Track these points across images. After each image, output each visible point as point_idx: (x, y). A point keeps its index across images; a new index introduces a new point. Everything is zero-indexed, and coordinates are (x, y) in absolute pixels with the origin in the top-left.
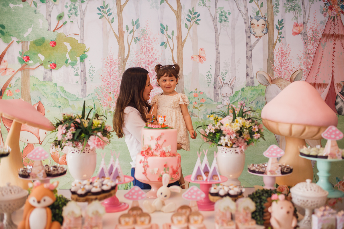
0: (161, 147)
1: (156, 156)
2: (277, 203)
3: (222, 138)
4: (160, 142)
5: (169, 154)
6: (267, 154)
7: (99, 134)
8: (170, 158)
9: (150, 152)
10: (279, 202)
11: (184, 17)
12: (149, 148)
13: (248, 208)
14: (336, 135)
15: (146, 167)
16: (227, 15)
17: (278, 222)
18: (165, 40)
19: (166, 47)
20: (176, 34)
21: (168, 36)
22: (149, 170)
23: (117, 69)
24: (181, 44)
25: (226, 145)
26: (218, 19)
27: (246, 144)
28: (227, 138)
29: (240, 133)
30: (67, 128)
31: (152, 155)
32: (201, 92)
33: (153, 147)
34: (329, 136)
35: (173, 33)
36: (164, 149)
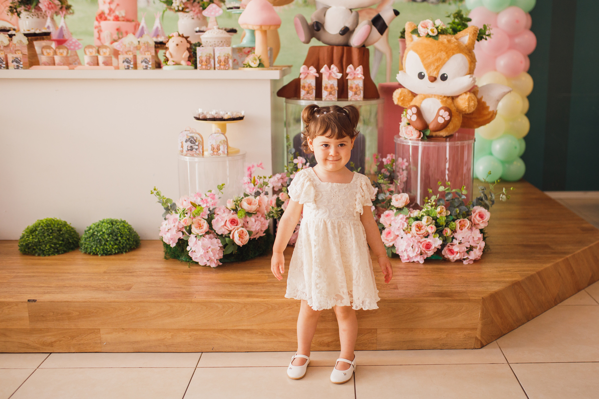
0: (114, 12)
1: (109, 20)
4: (113, 6)
8: (124, 22)
9: (103, 16)
10: (173, 38)
12: (103, 13)
15: (100, 31)
17: (171, 54)
31: (106, 19)
36: (117, 13)
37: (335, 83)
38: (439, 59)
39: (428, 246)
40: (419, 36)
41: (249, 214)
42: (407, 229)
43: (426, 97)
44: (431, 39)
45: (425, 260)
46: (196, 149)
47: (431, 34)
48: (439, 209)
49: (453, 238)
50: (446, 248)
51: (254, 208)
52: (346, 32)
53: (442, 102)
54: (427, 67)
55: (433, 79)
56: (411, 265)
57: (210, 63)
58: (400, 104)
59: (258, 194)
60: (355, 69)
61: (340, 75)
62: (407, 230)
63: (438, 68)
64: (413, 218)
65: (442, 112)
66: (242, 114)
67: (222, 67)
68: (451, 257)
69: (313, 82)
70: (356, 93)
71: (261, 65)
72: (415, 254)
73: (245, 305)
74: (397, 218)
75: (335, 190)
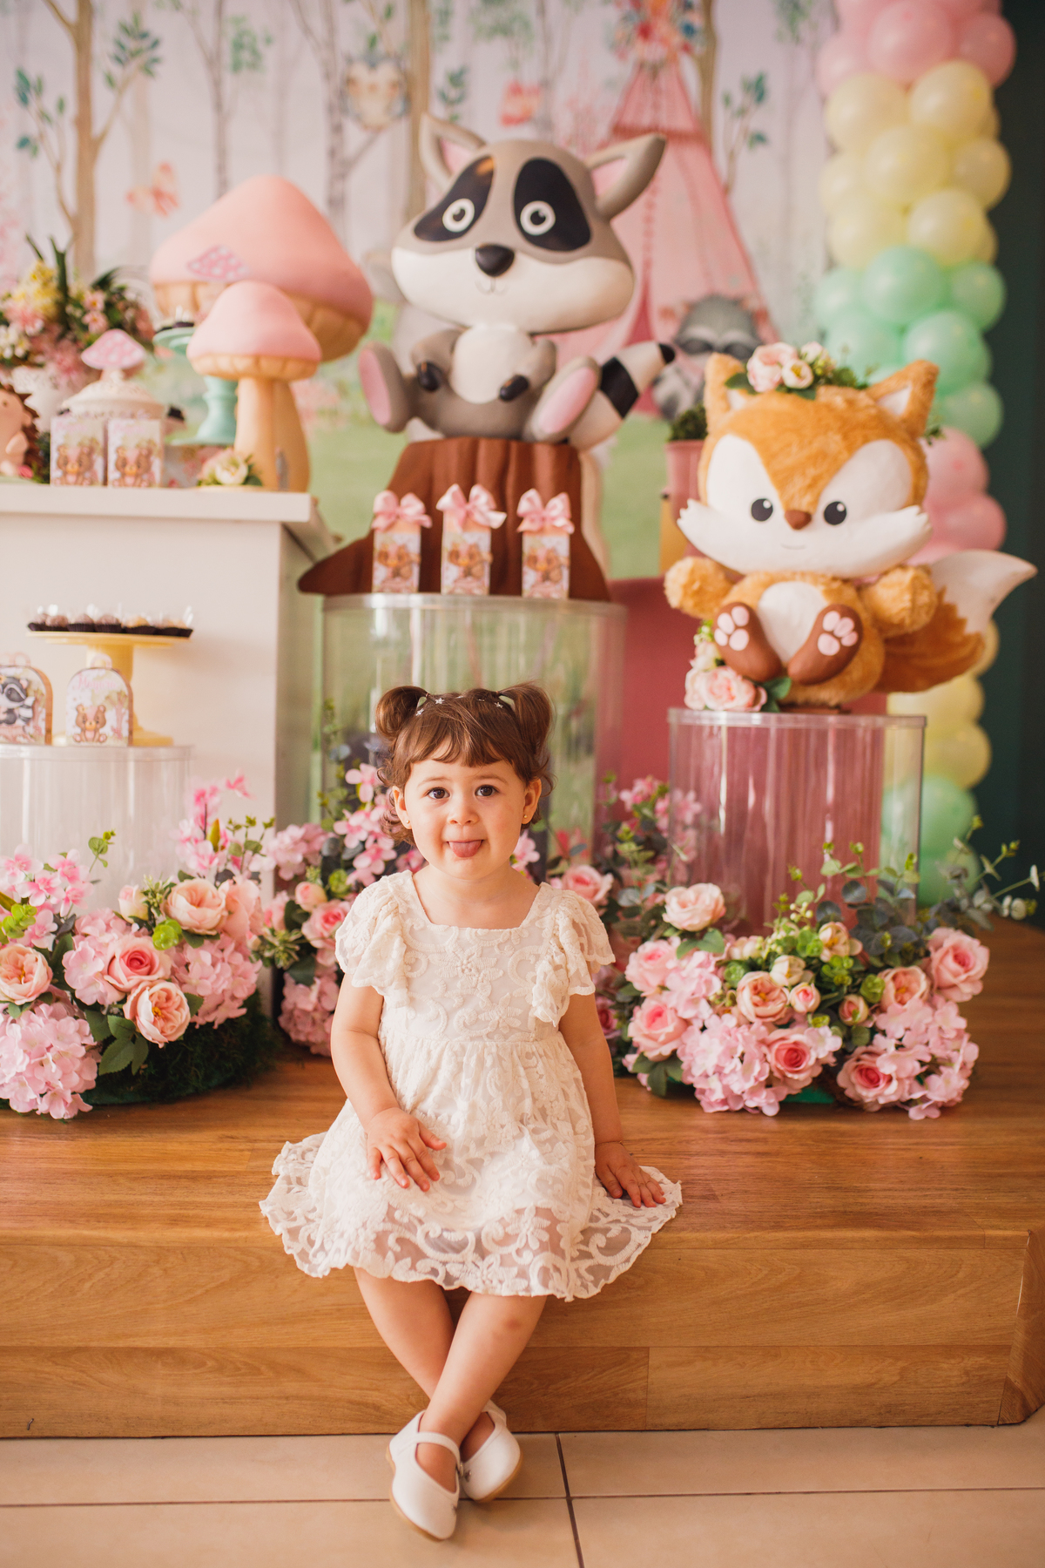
11: (102, 46)
16: (261, 46)
18: (32, 128)
19: (35, 152)
20: (72, 110)
21: (44, 116)
24: (89, 147)
26: (227, 59)
35: (61, 106)
37: (484, 542)
38: (822, 455)
39: (795, 1056)
40: (752, 391)
41: (192, 937)
42: (721, 997)
43: (771, 581)
44: (791, 397)
45: (781, 1104)
46: (27, 720)
47: (791, 381)
48: (826, 933)
49: (874, 1030)
50: (850, 1065)
51: (209, 917)
52: (521, 392)
53: (828, 593)
54: (781, 480)
55: (801, 521)
56: (736, 1121)
57: (89, 465)
58: (689, 607)
59: (224, 876)
60: (545, 503)
61: (498, 519)
62: (725, 1003)
63: (815, 485)
64: (740, 962)
65: (832, 620)
66: (187, 622)
67: (129, 480)
68: (868, 1095)
69: (413, 544)
70: (546, 577)
71: (251, 479)
72: (752, 1083)
73: (161, 1253)
74: (684, 963)
75: (467, 952)
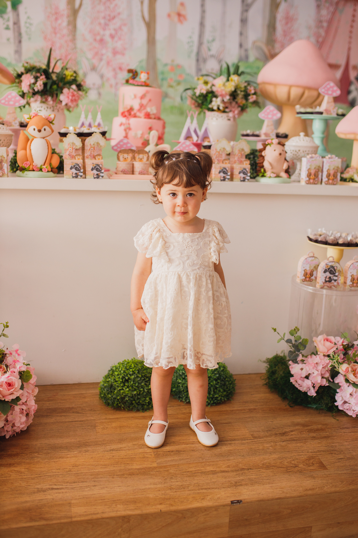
0: (145, 108)
1: (139, 117)
2: (270, 146)
3: (214, 99)
4: (145, 102)
5: (153, 116)
6: (263, 115)
7: (74, 87)
8: (155, 121)
9: (132, 113)
10: (272, 146)
12: (131, 109)
13: (243, 150)
14: (333, 91)
15: (128, 129)
17: (271, 164)
22: (131, 134)
23: (65, 24)
25: (219, 109)
27: (240, 109)
28: (219, 99)
29: (234, 95)
30: (36, 78)
31: (135, 116)
32: (179, 66)
33: (136, 107)
34: (326, 92)
36: (148, 110)
